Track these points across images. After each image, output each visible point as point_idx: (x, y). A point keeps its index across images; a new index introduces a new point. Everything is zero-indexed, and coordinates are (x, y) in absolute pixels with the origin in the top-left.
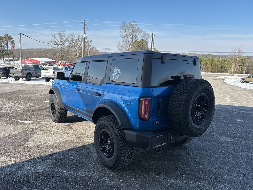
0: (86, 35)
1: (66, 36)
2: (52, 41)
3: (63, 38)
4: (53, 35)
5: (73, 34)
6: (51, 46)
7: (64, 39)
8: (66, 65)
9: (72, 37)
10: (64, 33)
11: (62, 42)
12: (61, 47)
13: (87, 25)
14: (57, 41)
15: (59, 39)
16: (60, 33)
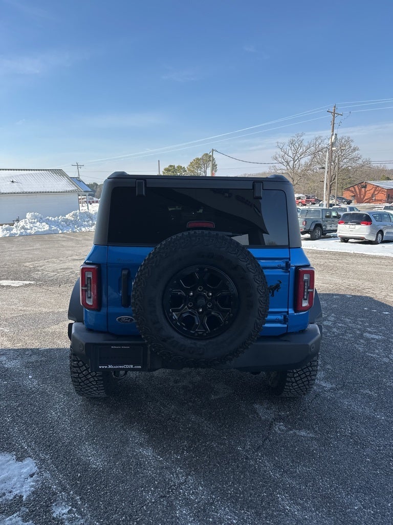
0: (336, 137)
1: (305, 144)
2: (278, 157)
3: (299, 148)
4: (279, 144)
5: (320, 137)
6: (275, 166)
7: (301, 150)
8: (300, 202)
9: (317, 144)
10: (302, 138)
11: (296, 158)
12: (293, 167)
13: (342, 115)
14: (286, 156)
15: (290, 152)
16: (294, 138)
